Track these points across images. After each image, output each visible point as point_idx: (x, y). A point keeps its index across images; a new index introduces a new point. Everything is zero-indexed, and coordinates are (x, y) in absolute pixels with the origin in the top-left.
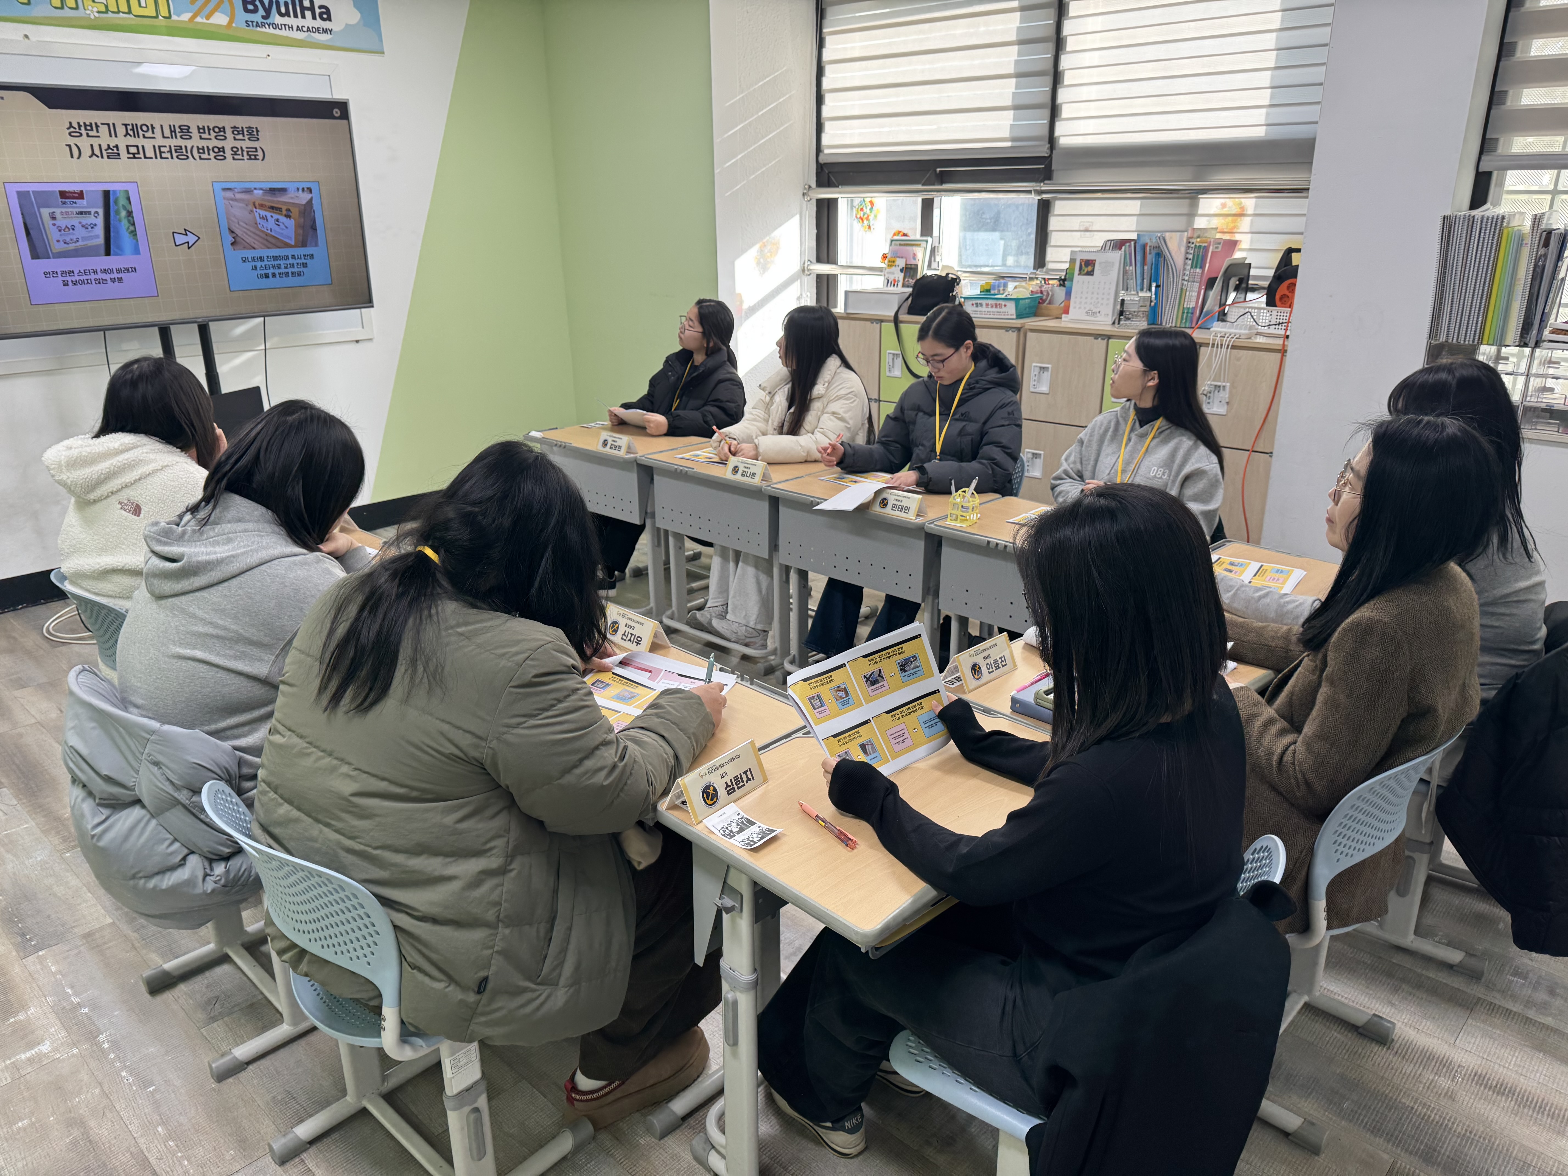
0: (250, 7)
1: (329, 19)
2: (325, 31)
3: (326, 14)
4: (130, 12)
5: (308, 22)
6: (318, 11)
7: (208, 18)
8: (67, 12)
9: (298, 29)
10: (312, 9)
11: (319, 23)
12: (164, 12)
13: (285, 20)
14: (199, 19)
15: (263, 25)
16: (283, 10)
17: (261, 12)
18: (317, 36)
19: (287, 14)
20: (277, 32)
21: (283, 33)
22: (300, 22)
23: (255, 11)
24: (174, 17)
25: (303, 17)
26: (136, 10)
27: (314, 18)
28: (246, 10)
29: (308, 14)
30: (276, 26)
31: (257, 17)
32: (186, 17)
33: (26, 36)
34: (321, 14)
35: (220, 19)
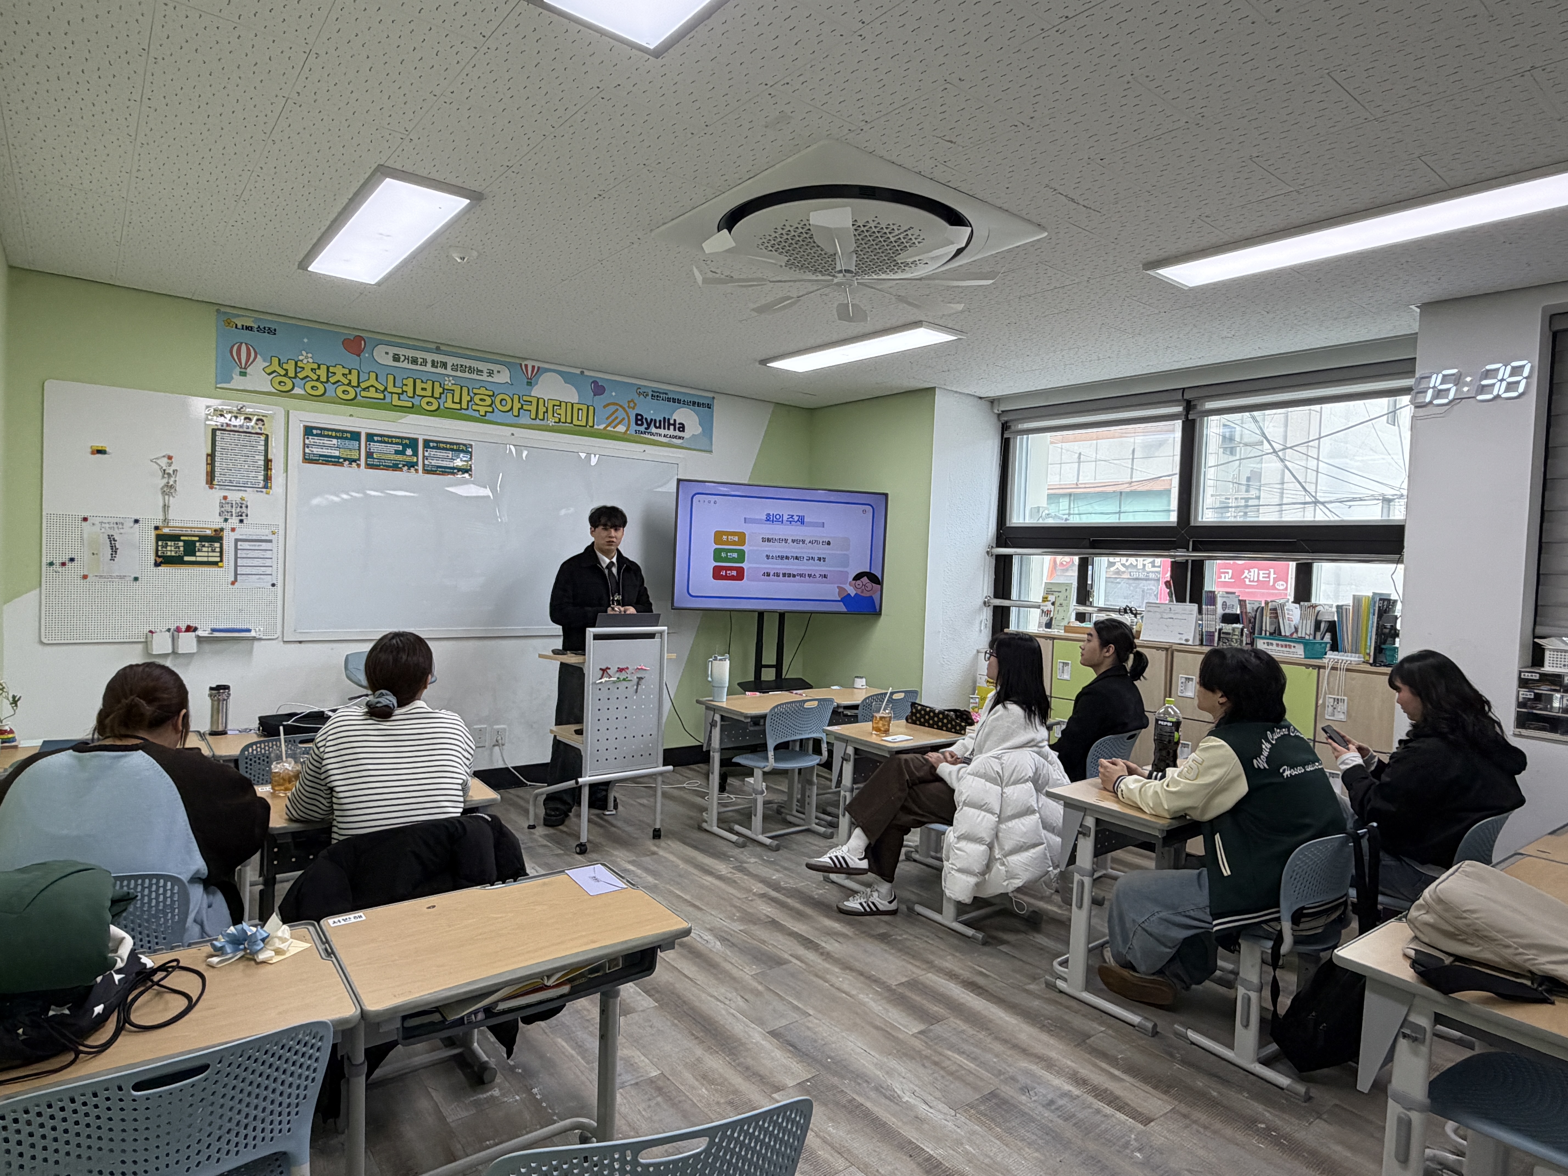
0: (639, 422)
1: (683, 431)
2: (680, 438)
3: (682, 428)
4: (572, 423)
5: (671, 432)
6: (677, 426)
7: (614, 428)
8: (538, 422)
9: (665, 436)
10: (674, 425)
11: (677, 433)
12: (590, 424)
13: (658, 431)
14: (609, 428)
15: (645, 433)
16: (658, 425)
17: (645, 425)
18: (674, 440)
19: (660, 427)
20: (652, 437)
21: (656, 438)
22: (666, 432)
23: (642, 424)
24: (596, 427)
25: (669, 429)
26: (575, 422)
27: (675, 430)
28: (637, 424)
29: (672, 427)
30: (652, 434)
31: (642, 428)
32: (602, 427)
33: (513, 434)
34: (679, 428)
35: (621, 428)
